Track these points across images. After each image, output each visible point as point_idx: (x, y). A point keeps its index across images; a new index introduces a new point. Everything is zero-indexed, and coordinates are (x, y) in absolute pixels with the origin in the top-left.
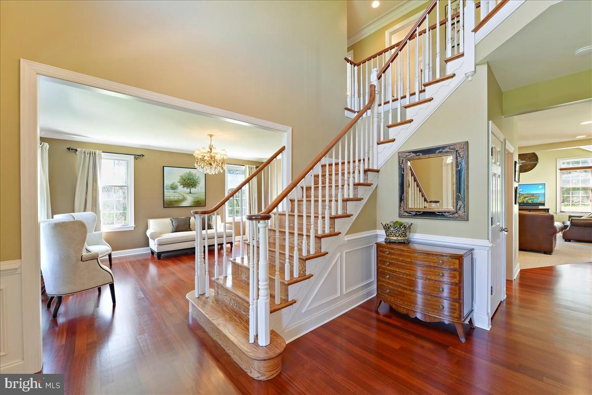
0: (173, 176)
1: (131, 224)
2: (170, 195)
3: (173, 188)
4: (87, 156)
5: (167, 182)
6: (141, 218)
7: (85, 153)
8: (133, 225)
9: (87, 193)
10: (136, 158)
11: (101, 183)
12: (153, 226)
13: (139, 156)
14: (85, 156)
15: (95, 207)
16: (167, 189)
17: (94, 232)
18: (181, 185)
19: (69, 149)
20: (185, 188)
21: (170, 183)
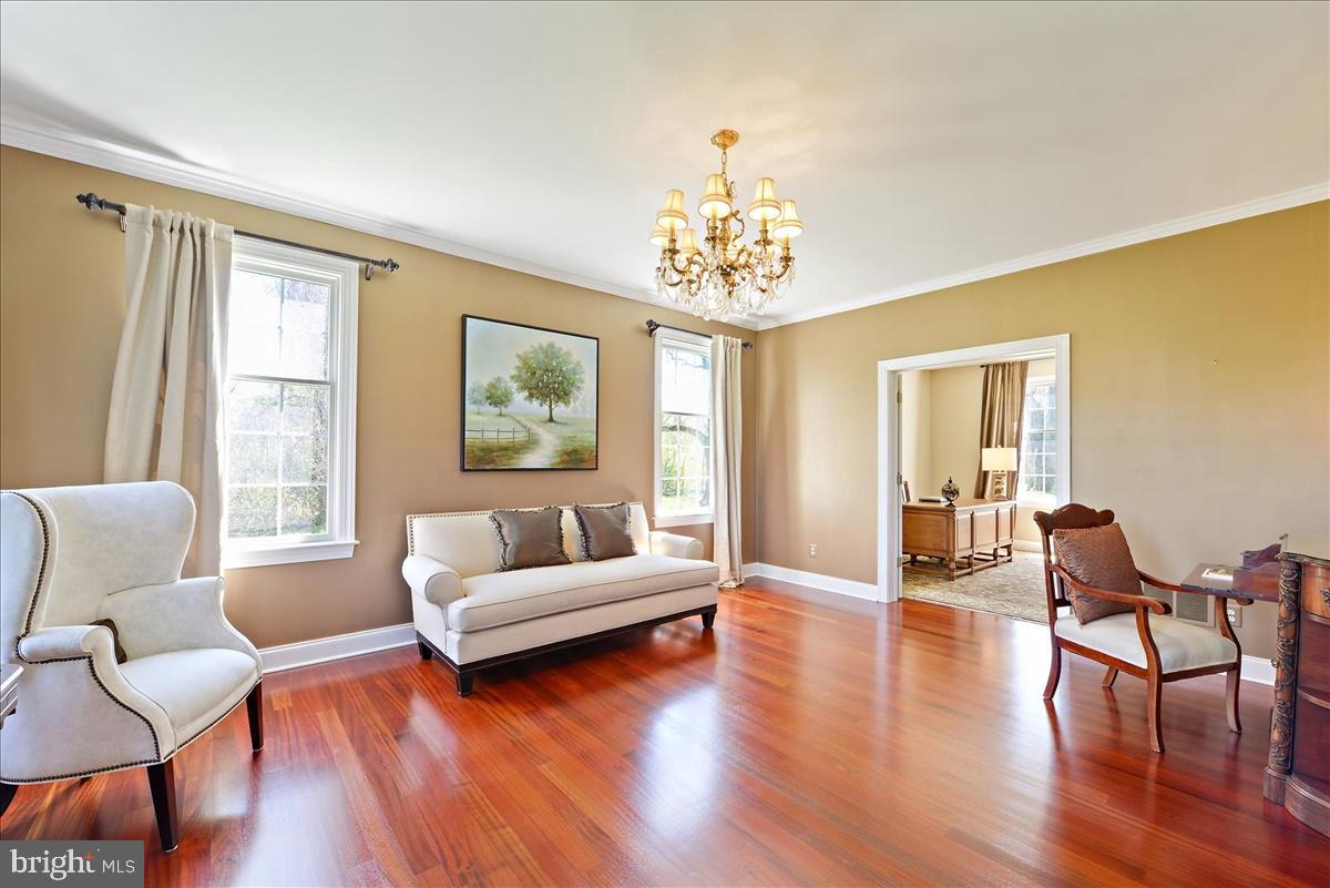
0: (496, 356)
1: (341, 534)
2: (485, 425)
3: (497, 398)
4: (171, 242)
5: (476, 379)
7: (157, 224)
8: (351, 539)
10: (366, 276)
13: (377, 265)
14: (158, 241)
16: (475, 402)
17: (180, 582)
18: (523, 388)
19: (86, 200)
20: (536, 403)
21: (485, 382)
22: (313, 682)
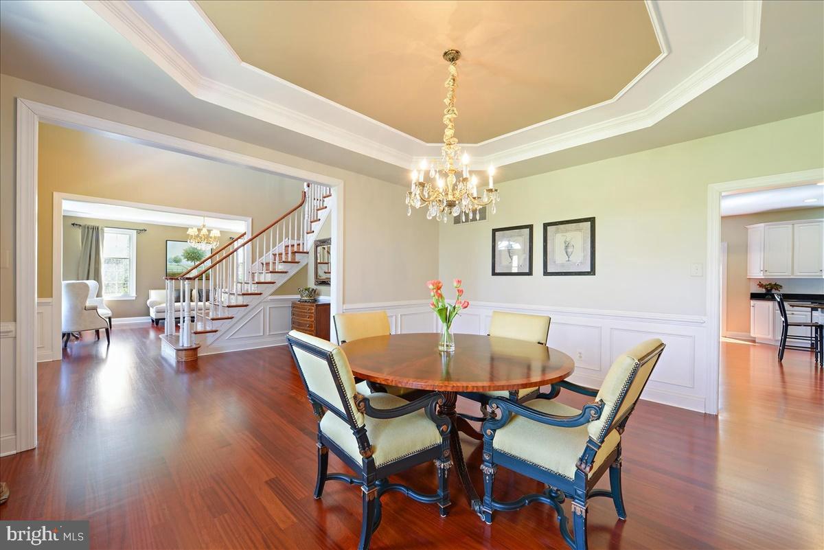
0: (176, 250)
1: (132, 294)
2: (173, 268)
3: (177, 261)
4: (91, 231)
5: (170, 256)
6: (143, 289)
7: (88, 228)
8: (134, 295)
9: (89, 264)
10: (138, 233)
11: (104, 255)
12: (154, 295)
13: (141, 231)
14: (88, 231)
15: (97, 277)
16: (170, 262)
17: (96, 298)
18: (185, 258)
19: (73, 224)
20: (189, 262)
21: (173, 257)
22: (128, 328)
